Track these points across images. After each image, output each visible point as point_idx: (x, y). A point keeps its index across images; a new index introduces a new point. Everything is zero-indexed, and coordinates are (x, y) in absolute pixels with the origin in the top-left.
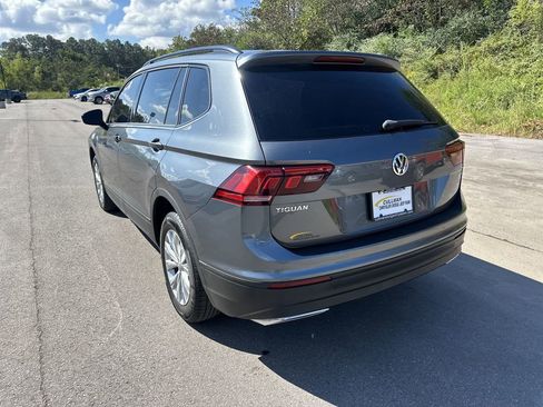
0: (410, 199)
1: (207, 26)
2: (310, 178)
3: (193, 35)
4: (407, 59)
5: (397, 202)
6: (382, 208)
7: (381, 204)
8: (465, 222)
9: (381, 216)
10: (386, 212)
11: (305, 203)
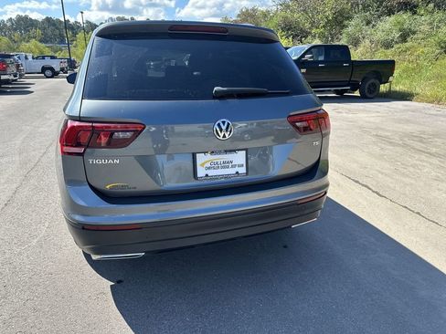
0: (244, 162)
1: (250, 8)
2: (121, 135)
3: (239, 16)
4: (421, 36)
5: (226, 165)
6: (209, 168)
7: (208, 165)
8: (327, 185)
9: (207, 175)
10: (212, 173)
11: (117, 157)
